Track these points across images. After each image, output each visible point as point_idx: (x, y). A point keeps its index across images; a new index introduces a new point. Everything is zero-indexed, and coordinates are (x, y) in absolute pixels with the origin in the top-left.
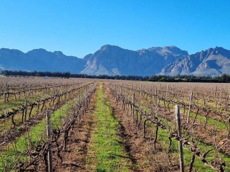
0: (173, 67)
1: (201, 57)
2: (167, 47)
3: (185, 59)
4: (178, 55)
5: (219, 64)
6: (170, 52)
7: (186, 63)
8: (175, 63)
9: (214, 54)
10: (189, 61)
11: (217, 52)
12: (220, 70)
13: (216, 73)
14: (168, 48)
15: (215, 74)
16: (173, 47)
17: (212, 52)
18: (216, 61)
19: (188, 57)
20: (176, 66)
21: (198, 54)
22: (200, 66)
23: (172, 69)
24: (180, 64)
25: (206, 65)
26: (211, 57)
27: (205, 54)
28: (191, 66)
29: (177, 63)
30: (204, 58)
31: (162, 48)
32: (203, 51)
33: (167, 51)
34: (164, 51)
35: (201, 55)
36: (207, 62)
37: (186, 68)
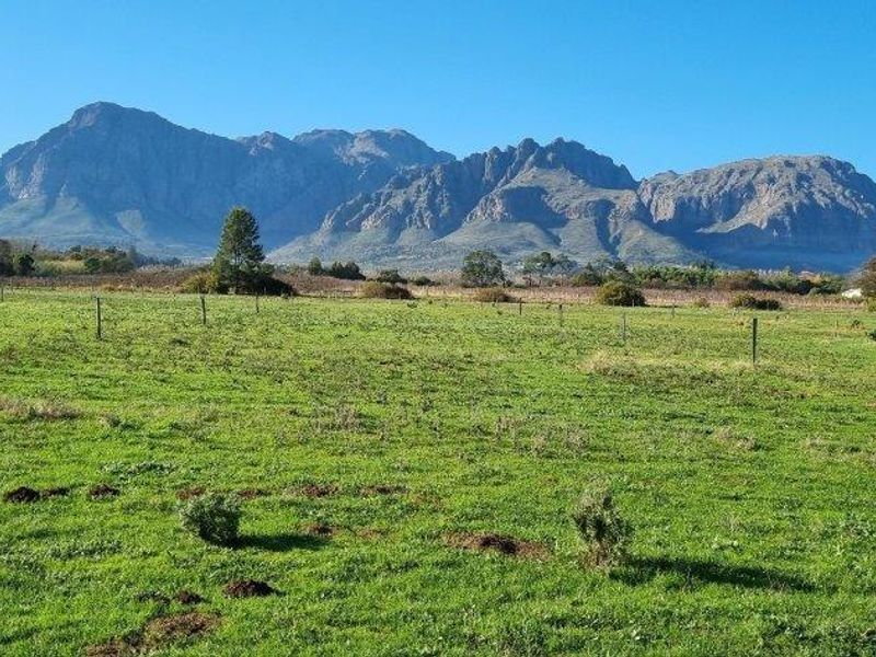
0: (370, 211)
1: (488, 176)
2: (372, 132)
3: (423, 181)
4: (413, 167)
5: (556, 202)
6: (384, 154)
7: (423, 197)
8: (381, 193)
9: (541, 162)
10: (435, 190)
11: (550, 157)
12: (554, 231)
13: (535, 240)
14: (379, 137)
15: (531, 245)
16: (397, 135)
17: (531, 158)
18: (541, 191)
19: (437, 170)
20: (380, 209)
21: (476, 161)
22: (478, 211)
23: (364, 217)
24: (397, 202)
25: (499, 208)
26: (525, 178)
27: (505, 161)
28: (445, 210)
29: (389, 196)
30: (497, 180)
31: (352, 138)
32: (496, 150)
33: (370, 147)
34: (358, 147)
35: (488, 166)
36: (507, 194)
37: (420, 215)
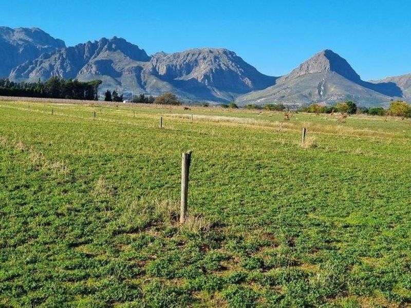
0: (33, 69)
1: (86, 54)
2: (23, 29)
3: (57, 56)
4: (45, 47)
5: (117, 68)
6: (30, 40)
7: (58, 62)
8: (38, 60)
9: (110, 49)
10: (63, 60)
11: (114, 46)
12: (118, 79)
13: (112, 83)
14: (26, 31)
15: (110, 85)
16: (35, 31)
17: (106, 46)
18: (111, 62)
19: (63, 51)
20: (38, 68)
21: (81, 47)
22: (84, 69)
23: (31, 71)
24: (46, 65)
25: (94, 69)
26: (103, 55)
27: (94, 47)
28: (68, 69)
29: (42, 62)
30: (91, 56)
31: (13, 31)
32: (89, 42)
33: (22, 36)
34: (17, 36)
35: (86, 50)
36: (97, 63)
37: (57, 71)
